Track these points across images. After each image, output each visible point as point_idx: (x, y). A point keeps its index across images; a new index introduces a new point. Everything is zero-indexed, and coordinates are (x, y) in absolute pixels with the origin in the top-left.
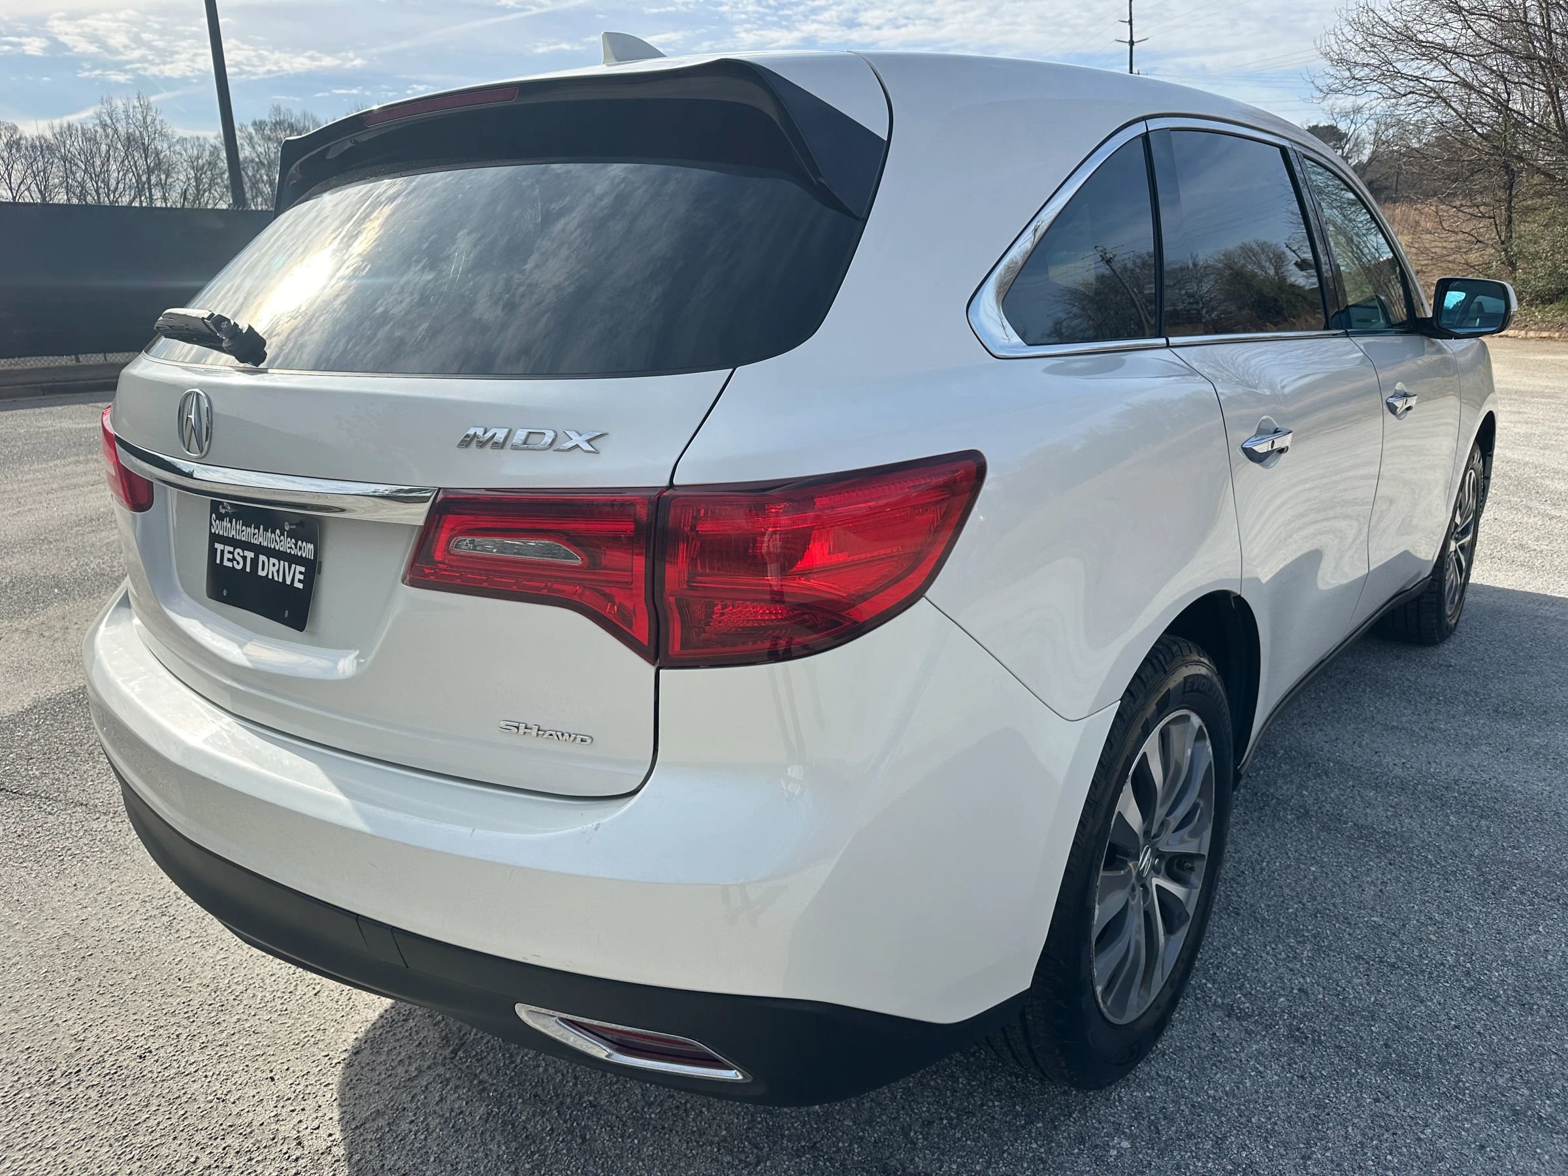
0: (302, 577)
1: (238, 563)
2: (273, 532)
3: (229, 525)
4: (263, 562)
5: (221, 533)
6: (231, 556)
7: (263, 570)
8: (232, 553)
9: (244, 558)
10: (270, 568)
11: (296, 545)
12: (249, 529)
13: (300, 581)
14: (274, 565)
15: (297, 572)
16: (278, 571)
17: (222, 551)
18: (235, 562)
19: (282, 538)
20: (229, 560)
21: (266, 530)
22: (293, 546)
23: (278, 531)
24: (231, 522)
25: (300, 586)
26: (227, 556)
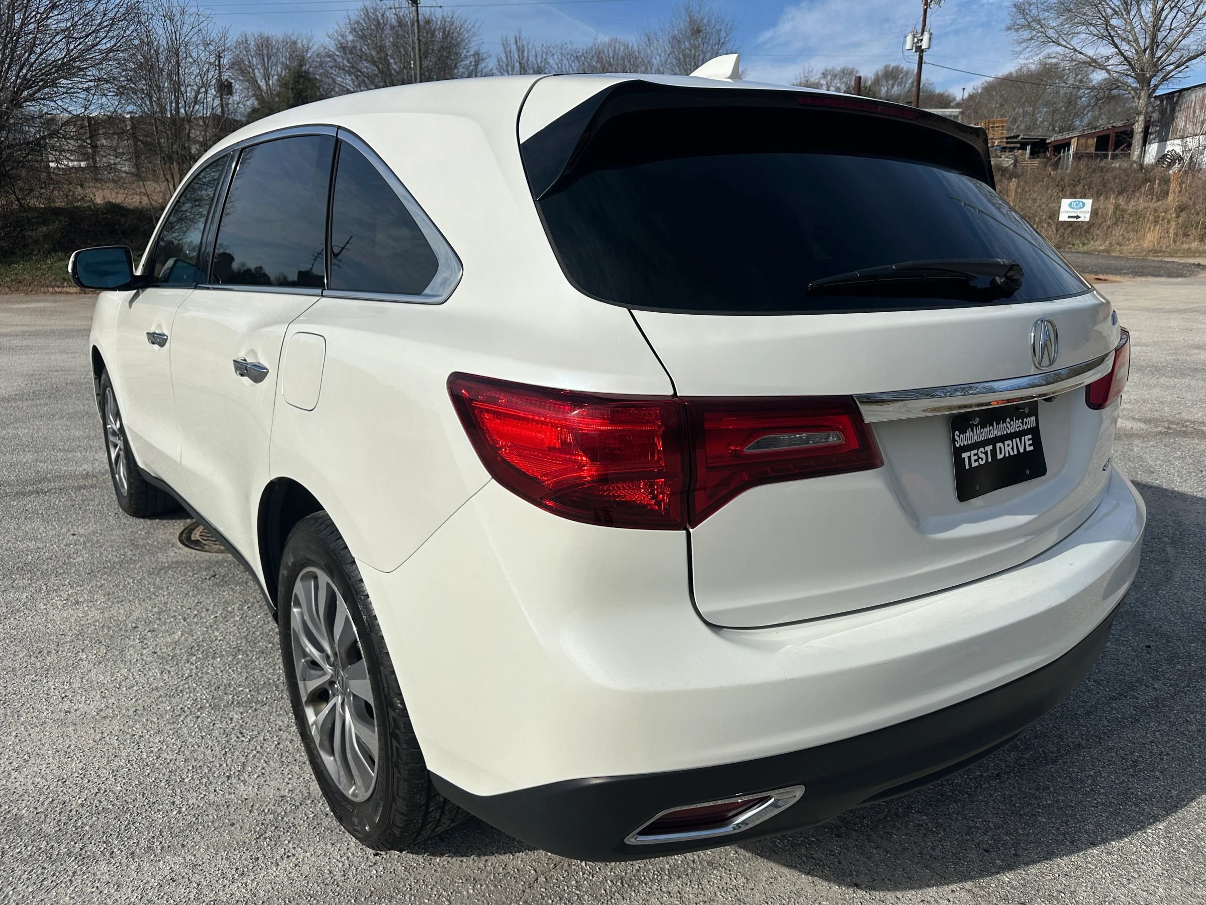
0: (1031, 442)
1: (982, 459)
2: (1004, 422)
3: (971, 433)
4: (1000, 448)
5: (966, 443)
6: (976, 457)
7: (1001, 453)
8: (977, 454)
9: (986, 453)
10: (1007, 449)
11: (1022, 423)
12: (986, 430)
13: (1030, 445)
14: (1008, 445)
15: (1026, 440)
16: (1012, 449)
17: (969, 458)
18: (980, 460)
19: (1012, 423)
20: (976, 461)
21: (998, 423)
22: (1021, 425)
23: (1008, 420)
24: (972, 430)
25: (1032, 448)
26: (974, 458)
